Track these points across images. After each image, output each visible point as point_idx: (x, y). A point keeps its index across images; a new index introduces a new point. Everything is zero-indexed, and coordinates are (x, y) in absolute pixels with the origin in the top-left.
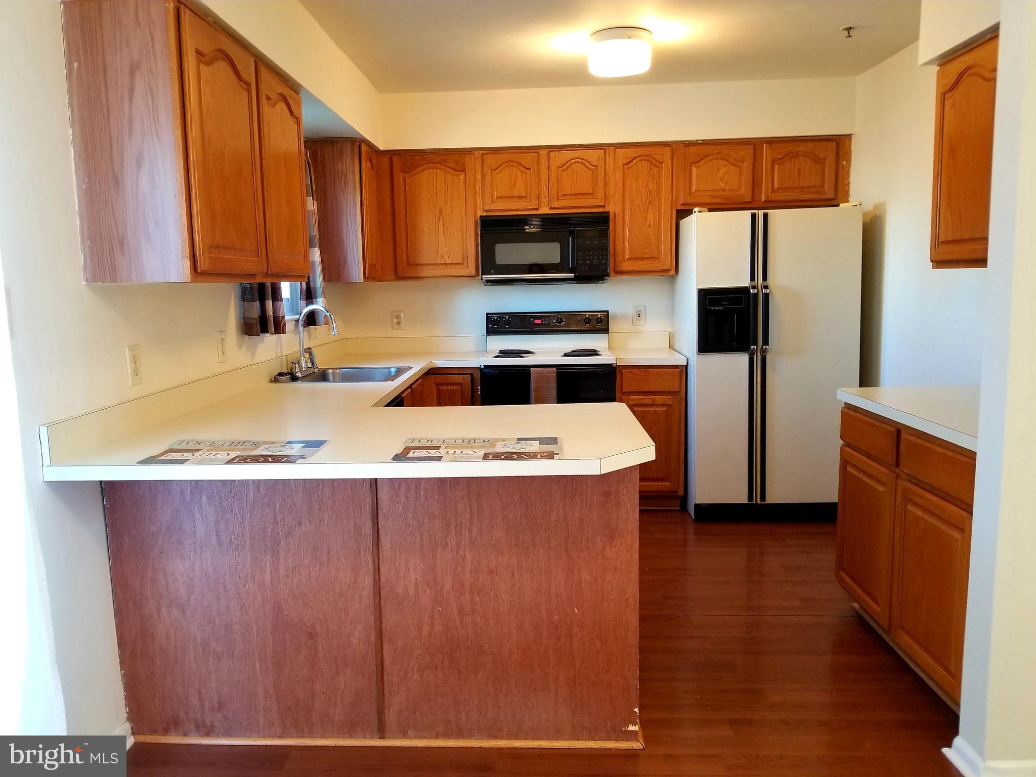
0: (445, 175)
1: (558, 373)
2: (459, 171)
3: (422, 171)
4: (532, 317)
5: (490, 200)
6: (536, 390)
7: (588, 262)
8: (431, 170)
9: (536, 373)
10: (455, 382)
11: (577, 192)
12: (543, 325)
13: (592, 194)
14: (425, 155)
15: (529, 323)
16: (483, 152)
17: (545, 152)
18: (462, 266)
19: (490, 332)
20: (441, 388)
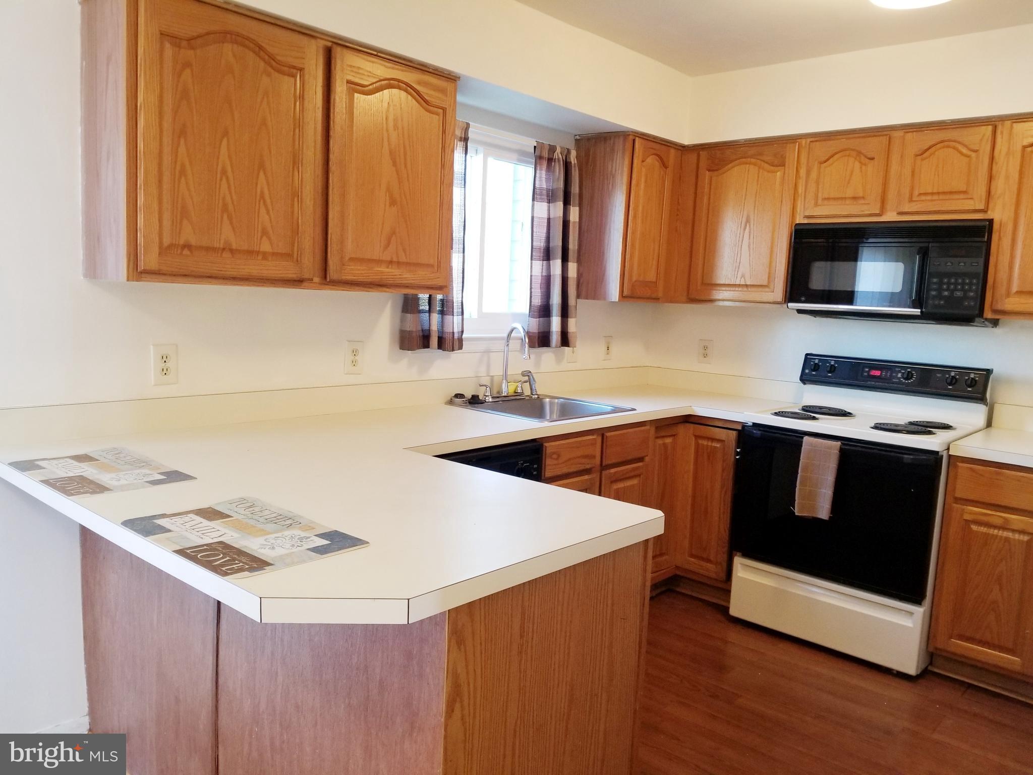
0: (759, 171)
1: (842, 450)
2: (777, 166)
3: (733, 167)
4: (865, 366)
5: (813, 202)
6: (806, 469)
7: (946, 293)
8: (743, 166)
9: (811, 445)
10: (718, 438)
11: (941, 190)
12: (882, 379)
13: (965, 192)
14: (737, 148)
15: (862, 374)
16: (811, 139)
17: (900, 134)
18: (767, 289)
19: (804, 379)
20: (700, 442)
